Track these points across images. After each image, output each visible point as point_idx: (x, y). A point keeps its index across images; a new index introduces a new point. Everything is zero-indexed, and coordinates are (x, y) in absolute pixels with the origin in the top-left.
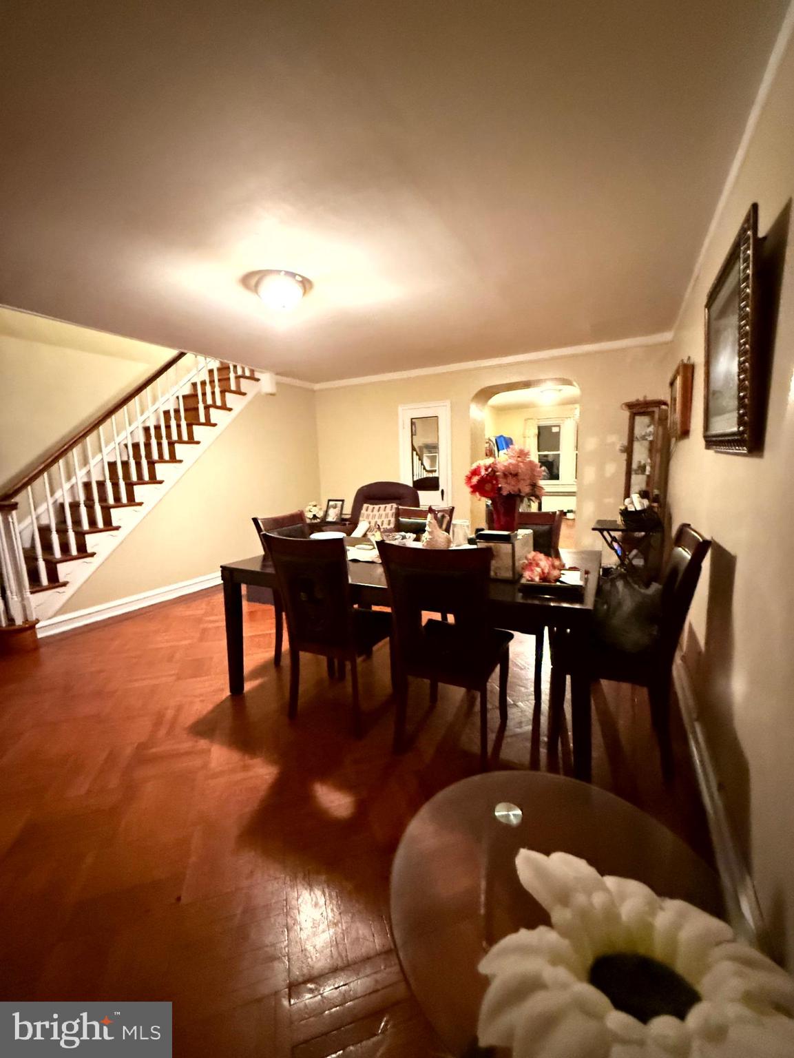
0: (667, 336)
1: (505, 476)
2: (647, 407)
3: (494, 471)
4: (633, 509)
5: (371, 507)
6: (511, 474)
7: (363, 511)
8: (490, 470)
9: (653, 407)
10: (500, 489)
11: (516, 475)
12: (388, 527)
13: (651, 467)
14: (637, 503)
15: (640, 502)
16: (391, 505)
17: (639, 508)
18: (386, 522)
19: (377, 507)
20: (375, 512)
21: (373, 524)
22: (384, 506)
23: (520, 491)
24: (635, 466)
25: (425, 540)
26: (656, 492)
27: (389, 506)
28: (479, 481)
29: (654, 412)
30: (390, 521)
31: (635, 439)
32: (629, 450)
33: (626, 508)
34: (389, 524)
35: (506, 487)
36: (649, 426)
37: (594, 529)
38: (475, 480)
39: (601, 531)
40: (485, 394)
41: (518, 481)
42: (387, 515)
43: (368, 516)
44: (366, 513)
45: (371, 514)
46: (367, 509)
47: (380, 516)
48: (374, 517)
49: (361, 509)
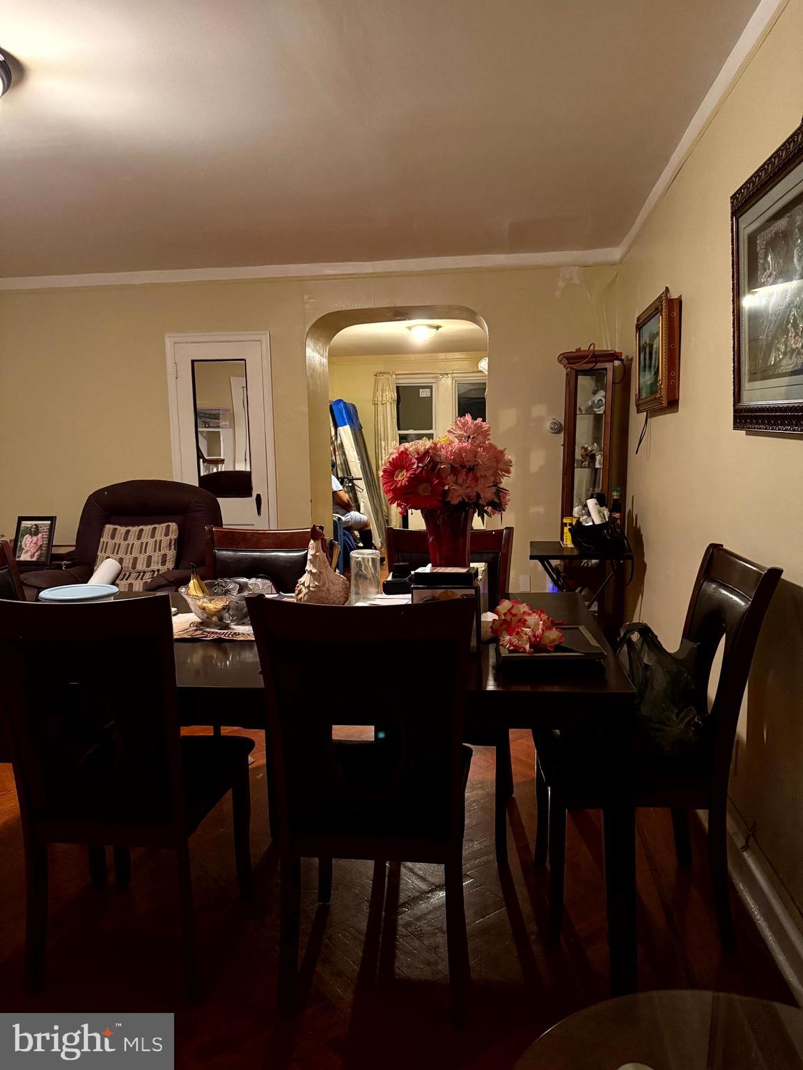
0: (615, 253)
1: (454, 470)
2: (596, 362)
3: (434, 463)
4: (591, 524)
5: (122, 530)
6: (464, 467)
7: (105, 538)
8: (427, 460)
9: (602, 361)
10: (446, 493)
11: (471, 469)
12: (163, 569)
13: (604, 456)
14: (595, 515)
15: (599, 512)
16: (164, 525)
17: (598, 522)
18: (156, 557)
19: (134, 530)
20: (132, 539)
21: (128, 563)
22: (151, 527)
23: (478, 496)
24: (578, 455)
26: (615, 495)
27: (161, 528)
28: (410, 480)
29: (606, 369)
30: (165, 556)
31: (578, 412)
32: (568, 429)
33: (579, 522)
34: (164, 563)
35: (457, 491)
36: (595, 393)
37: (532, 557)
38: (402, 477)
39: (543, 559)
41: (476, 479)
42: (158, 546)
43: (117, 548)
44: (111, 542)
45: (124, 544)
46: (113, 534)
47: (143, 548)
48: (129, 549)
49: (100, 535)
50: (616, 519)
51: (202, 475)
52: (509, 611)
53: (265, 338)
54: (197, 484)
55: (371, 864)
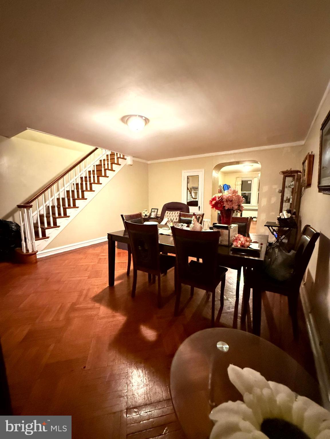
0: (302, 142)
1: (227, 201)
2: (292, 173)
3: (222, 199)
4: (284, 218)
5: (169, 212)
6: (229, 200)
7: (166, 214)
8: (220, 198)
9: (294, 173)
10: (224, 207)
11: (232, 201)
12: (176, 221)
13: (293, 199)
14: (285, 215)
15: (287, 215)
16: (177, 212)
17: (286, 217)
18: (175, 218)
19: (171, 212)
20: (171, 214)
21: (169, 219)
22: (174, 212)
23: (233, 207)
24: (285, 199)
25: (191, 227)
26: (294, 210)
27: (176, 212)
28: (215, 203)
29: (295, 175)
30: (177, 218)
31: (285, 187)
32: (282, 192)
33: (280, 217)
34: (176, 220)
35: (227, 206)
36: (292, 182)
37: (265, 226)
38: (214, 202)
39: (268, 226)
40: (219, 167)
41: (233, 203)
42: (175, 216)
43: (168, 216)
44: (167, 215)
45: (169, 215)
46: (167, 213)
47: (173, 216)
48: (170, 216)
49: (165, 213)
50: (293, 217)
51: (188, 201)
52: (238, 237)
53: (203, 170)
54: (186, 204)
55: (205, 291)
